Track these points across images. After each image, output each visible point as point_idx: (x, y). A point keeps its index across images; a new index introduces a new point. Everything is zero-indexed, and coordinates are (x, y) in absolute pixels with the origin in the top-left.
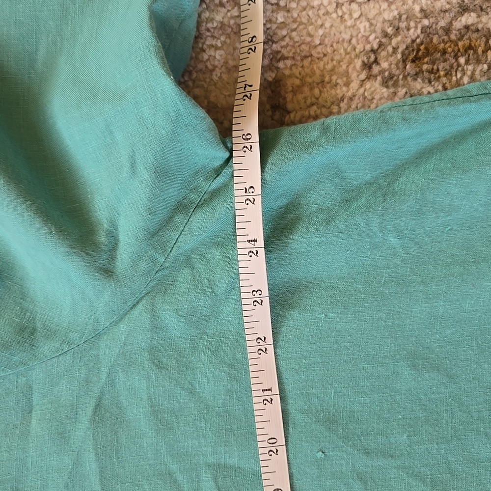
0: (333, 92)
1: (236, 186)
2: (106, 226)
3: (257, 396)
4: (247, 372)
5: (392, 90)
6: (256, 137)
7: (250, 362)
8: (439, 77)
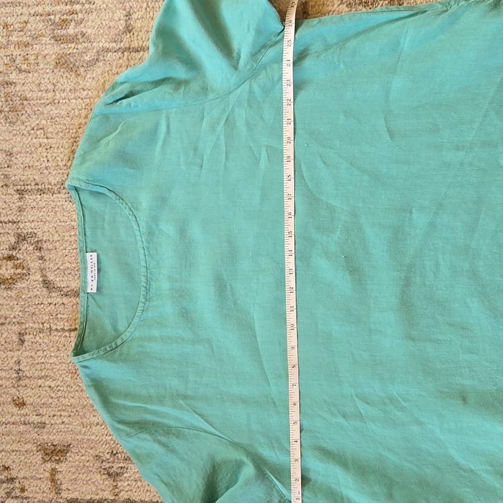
0: (327, 8)
1: (285, 40)
2: (237, 51)
3: (285, 121)
4: (282, 113)
5: (350, 9)
6: (294, 21)
7: (284, 109)
8: (369, 5)
